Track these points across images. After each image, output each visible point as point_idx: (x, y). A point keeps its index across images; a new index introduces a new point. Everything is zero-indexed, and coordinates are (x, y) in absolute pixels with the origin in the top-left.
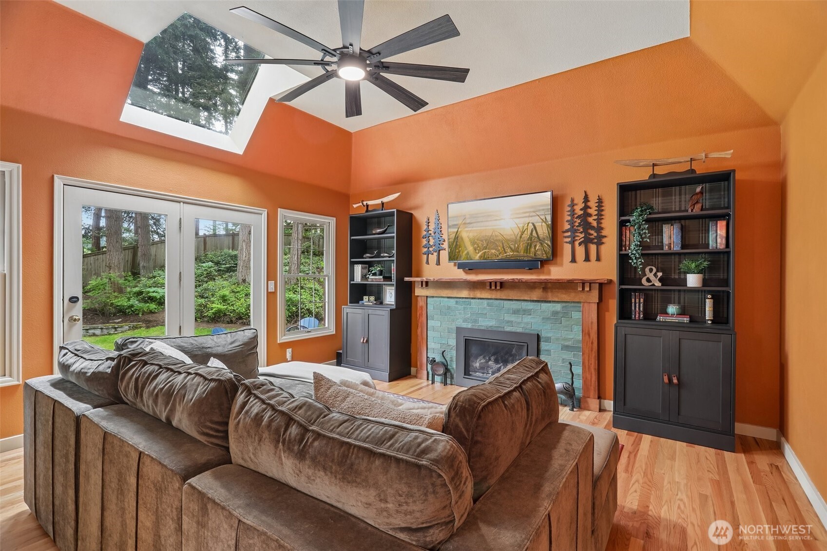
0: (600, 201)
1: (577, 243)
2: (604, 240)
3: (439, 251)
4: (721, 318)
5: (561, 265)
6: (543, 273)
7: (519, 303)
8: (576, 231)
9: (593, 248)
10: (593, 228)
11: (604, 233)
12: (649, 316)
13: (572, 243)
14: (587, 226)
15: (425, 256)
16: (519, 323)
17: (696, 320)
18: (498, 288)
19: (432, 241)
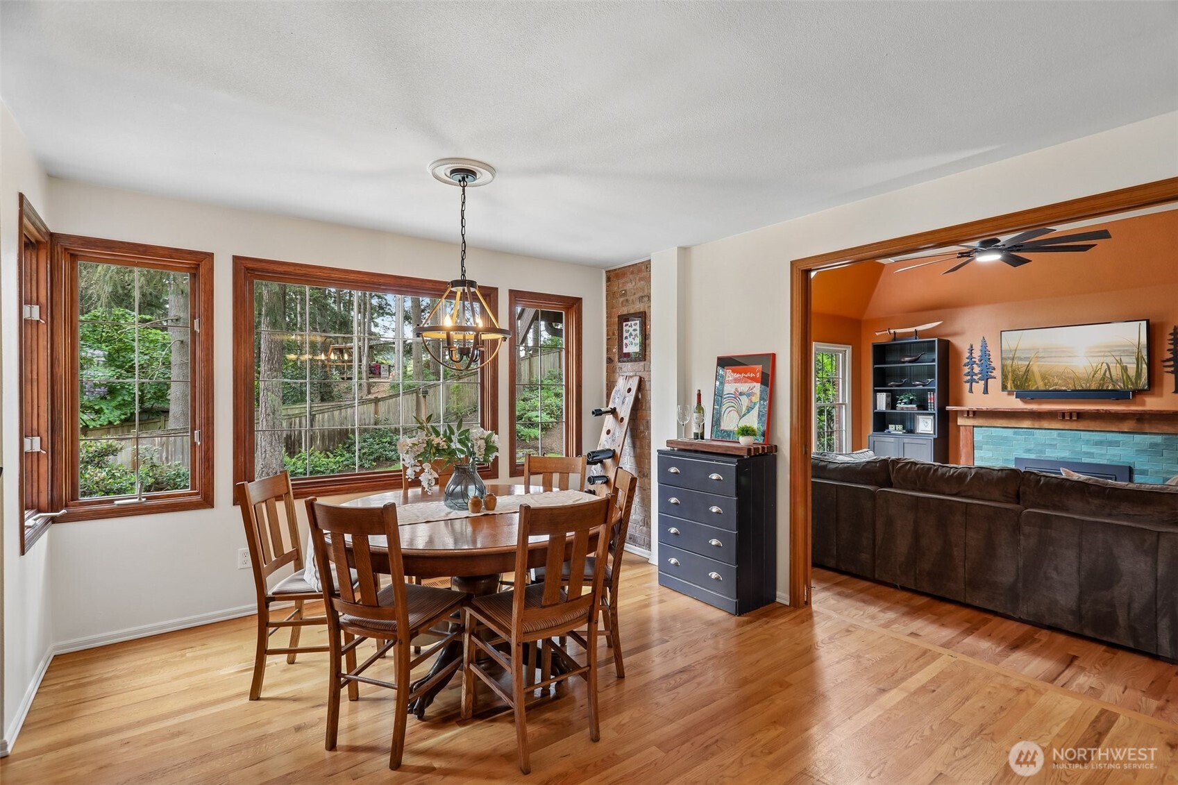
3: (987, 379)
5: (1161, 395)
6: (1136, 404)
7: (1103, 434)
15: (968, 385)
16: (1102, 455)
18: (1074, 418)
19: (977, 369)
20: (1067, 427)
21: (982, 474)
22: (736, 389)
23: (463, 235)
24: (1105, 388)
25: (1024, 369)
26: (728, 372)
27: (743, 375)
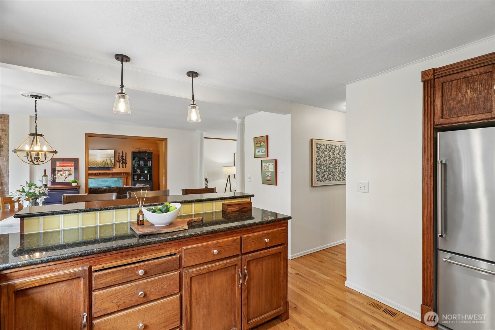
0: (126, 154)
1: (120, 163)
2: (127, 163)
4: (151, 178)
5: (116, 168)
6: (111, 171)
7: (105, 179)
8: (120, 160)
9: (124, 165)
10: (124, 160)
11: (127, 161)
12: (138, 179)
13: (119, 163)
14: (123, 159)
17: (147, 179)
18: (98, 175)
20: (96, 177)
23: (36, 112)
24: (105, 167)
26: (58, 163)
27: (65, 164)
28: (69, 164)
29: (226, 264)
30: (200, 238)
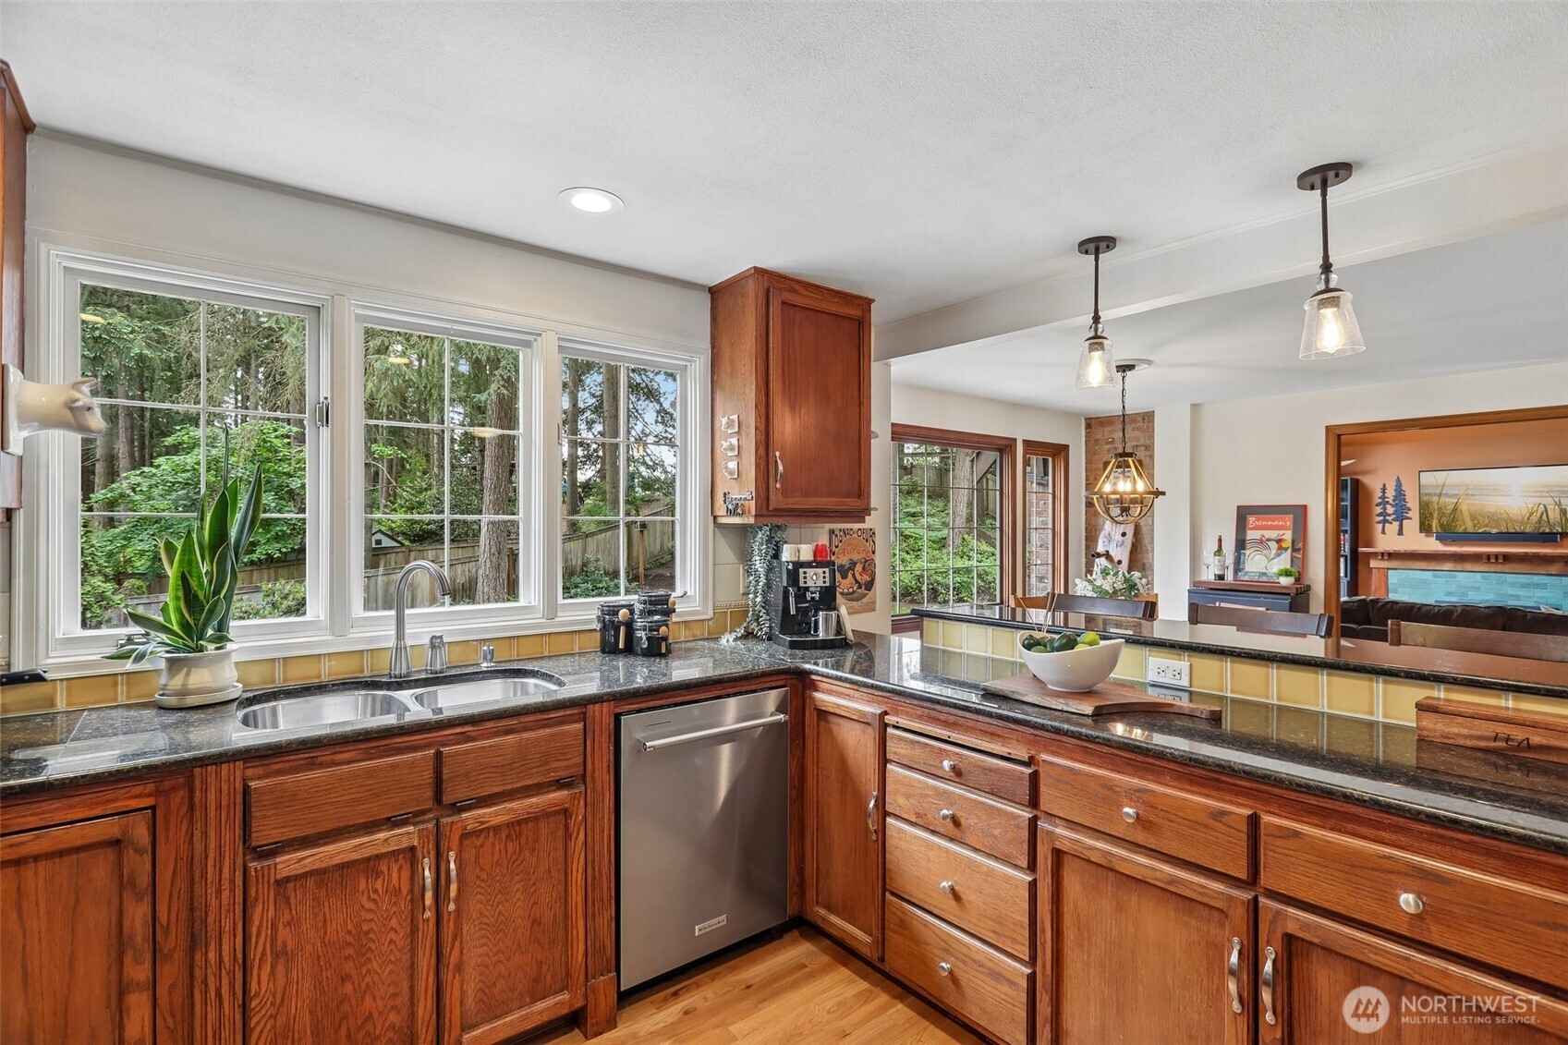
3: (1402, 520)
6: (1559, 547)
7: (1529, 576)
15: (1381, 526)
18: (1500, 561)
19: (1390, 510)
20: (1491, 569)
21: (1467, 611)
22: (1262, 536)
24: (1538, 531)
25: (1452, 507)
26: (1251, 520)
27: (1270, 523)
28: (1280, 523)
29: (1173, 880)
30: (1091, 749)
